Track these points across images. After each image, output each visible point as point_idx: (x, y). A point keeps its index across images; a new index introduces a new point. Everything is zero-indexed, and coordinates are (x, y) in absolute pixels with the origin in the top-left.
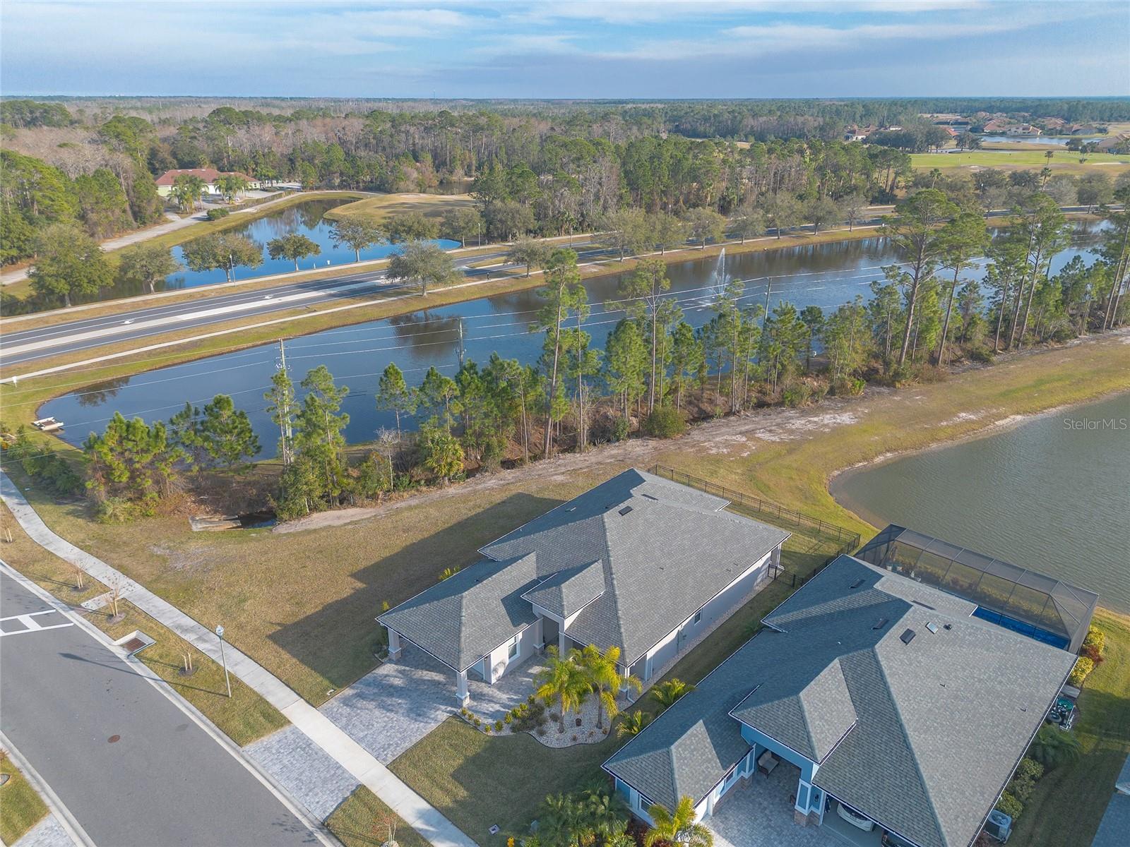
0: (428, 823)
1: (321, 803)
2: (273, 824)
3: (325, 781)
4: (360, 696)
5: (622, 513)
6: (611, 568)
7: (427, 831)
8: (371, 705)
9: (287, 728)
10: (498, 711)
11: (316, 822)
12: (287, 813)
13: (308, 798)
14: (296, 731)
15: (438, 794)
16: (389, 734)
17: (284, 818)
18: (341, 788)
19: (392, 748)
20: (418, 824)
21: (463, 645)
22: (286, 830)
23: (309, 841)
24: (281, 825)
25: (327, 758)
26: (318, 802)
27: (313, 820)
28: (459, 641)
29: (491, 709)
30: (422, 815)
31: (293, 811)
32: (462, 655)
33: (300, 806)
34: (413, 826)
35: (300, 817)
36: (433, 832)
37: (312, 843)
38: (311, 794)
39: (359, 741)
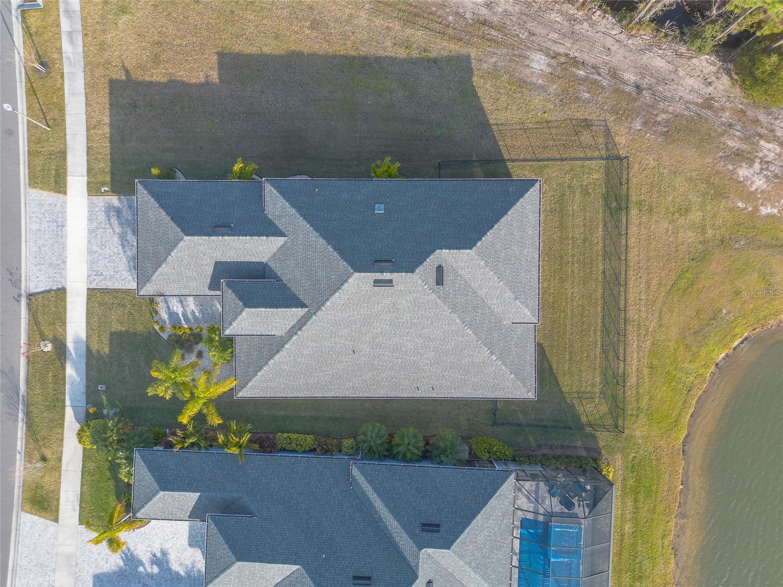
0: (76, 349)
1: (38, 279)
2: (8, 269)
3: (50, 265)
4: (118, 212)
5: (377, 283)
6: (305, 324)
7: (71, 354)
8: (118, 229)
9: (61, 196)
10: (177, 314)
11: (28, 290)
12: (19, 268)
13: (35, 268)
14: (64, 205)
15: (95, 338)
16: (108, 265)
17: (14, 270)
18: (55, 280)
19: (101, 277)
20: (70, 345)
21: (154, 278)
22: (11, 280)
23: (16, 299)
24: (11, 274)
25: (64, 248)
26: (37, 277)
27: (28, 287)
28: (155, 272)
29: (175, 308)
30: (77, 342)
31: (23, 270)
32: (148, 285)
33: (28, 270)
34: (67, 344)
35: (23, 278)
36: (73, 358)
37: (16, 303)
38: (38, 267)
39: (90, 252)
